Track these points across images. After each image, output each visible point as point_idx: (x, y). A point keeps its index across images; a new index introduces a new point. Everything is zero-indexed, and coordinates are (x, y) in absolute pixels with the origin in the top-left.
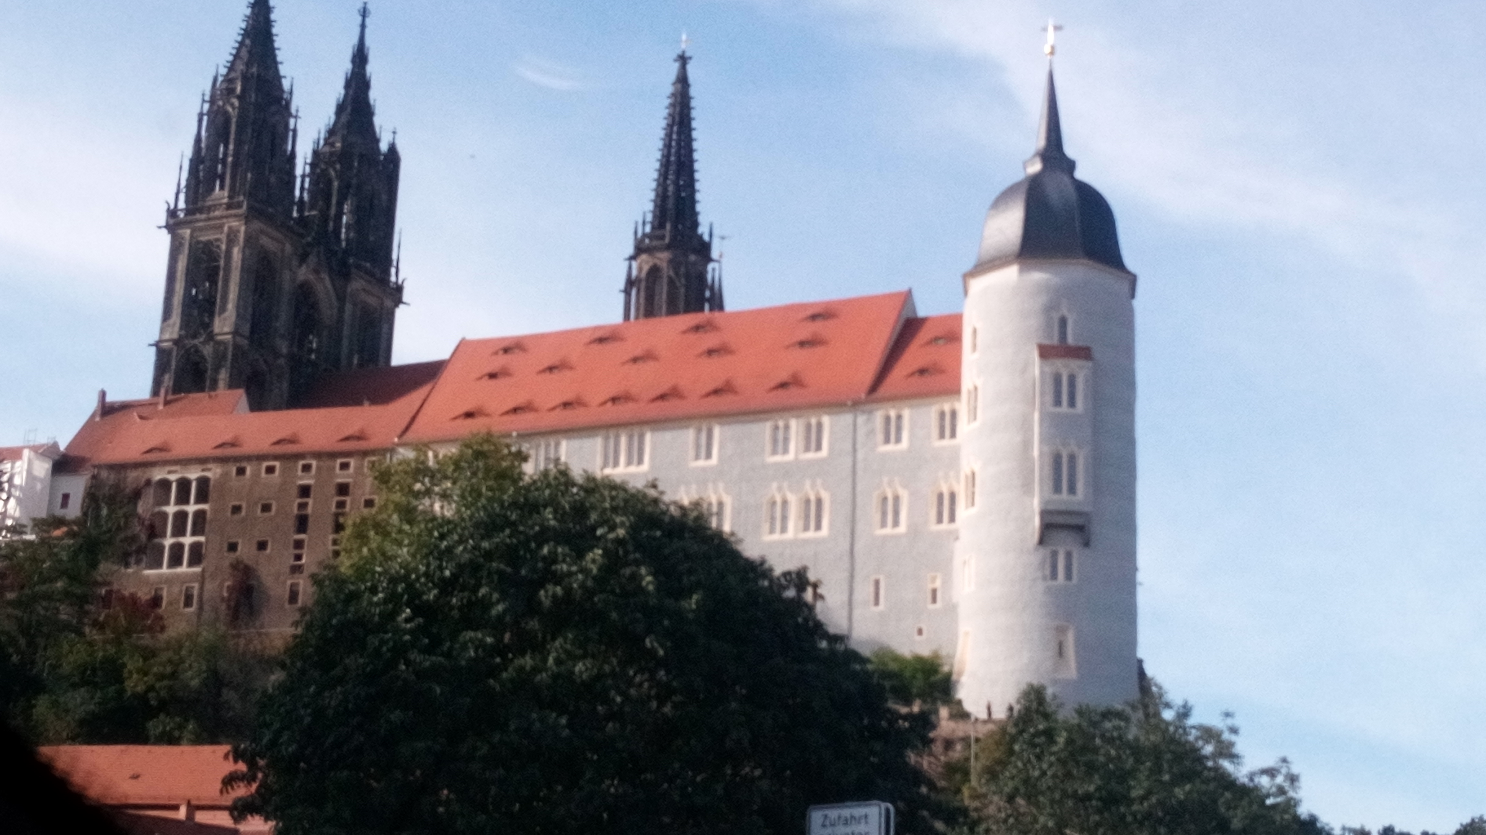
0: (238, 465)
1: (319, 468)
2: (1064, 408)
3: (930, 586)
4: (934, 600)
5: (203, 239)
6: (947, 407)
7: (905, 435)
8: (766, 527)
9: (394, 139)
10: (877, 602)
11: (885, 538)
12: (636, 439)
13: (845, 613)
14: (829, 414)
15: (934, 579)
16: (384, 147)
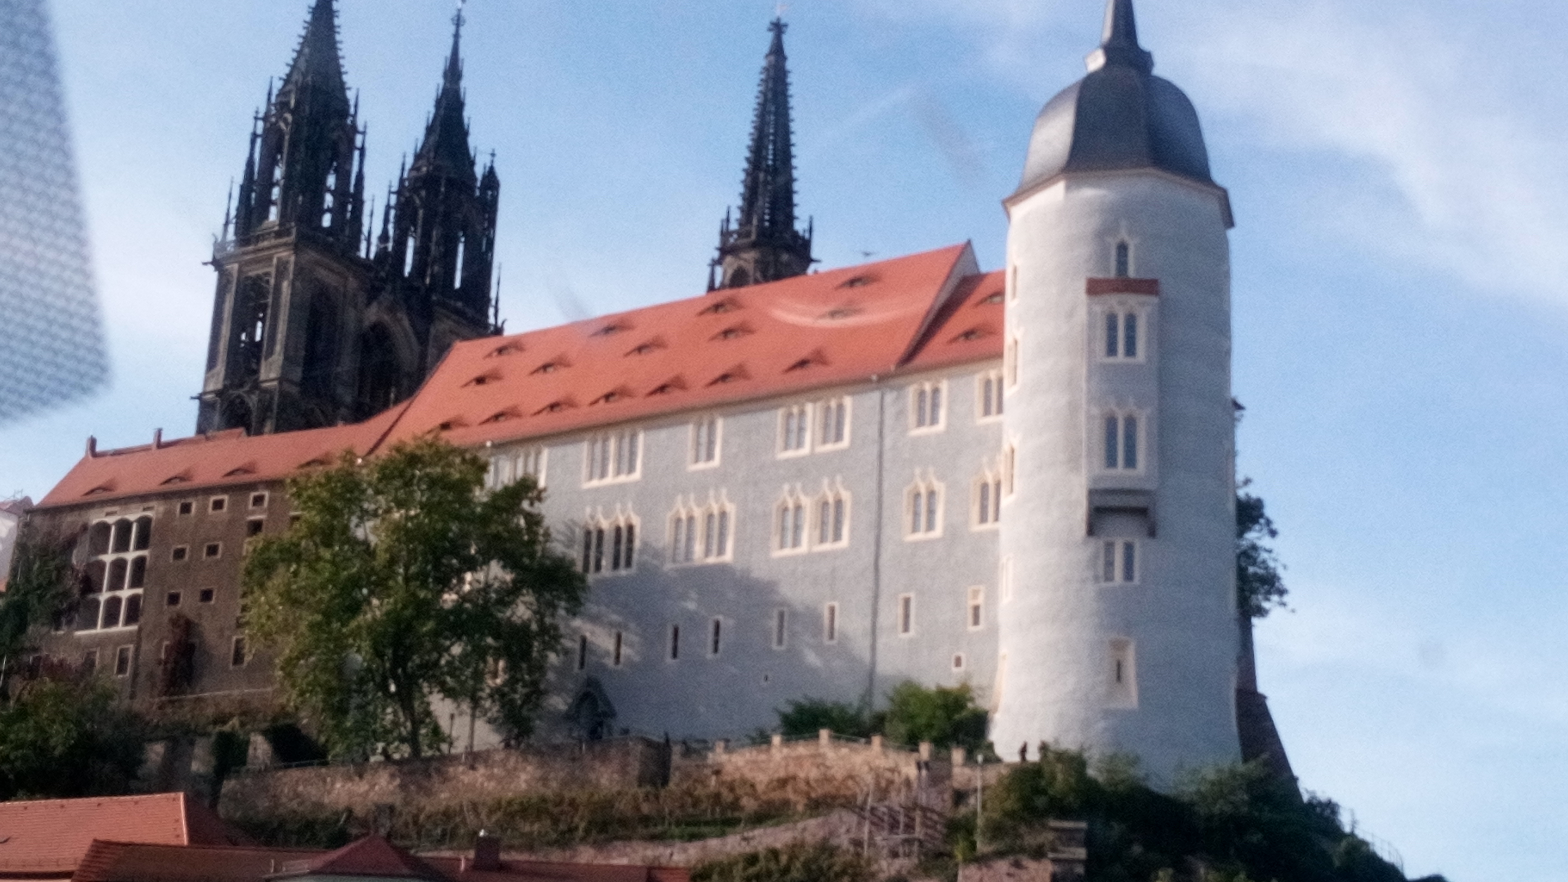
0: (183, 501)
1: (272, 501)
2: (1121, 356)
3: (971, 603)
4: (976, 621)
5: (252, 274)
6: (993, 375)
7: (943, 413)
8: (775, 540)
9: (492, 162)
10: (906, 629)
11: (916, 544)
12: (627, 440)
13: (867, 643)
14: (852, 394)
15: (976, 593)
16: (479, 171)
